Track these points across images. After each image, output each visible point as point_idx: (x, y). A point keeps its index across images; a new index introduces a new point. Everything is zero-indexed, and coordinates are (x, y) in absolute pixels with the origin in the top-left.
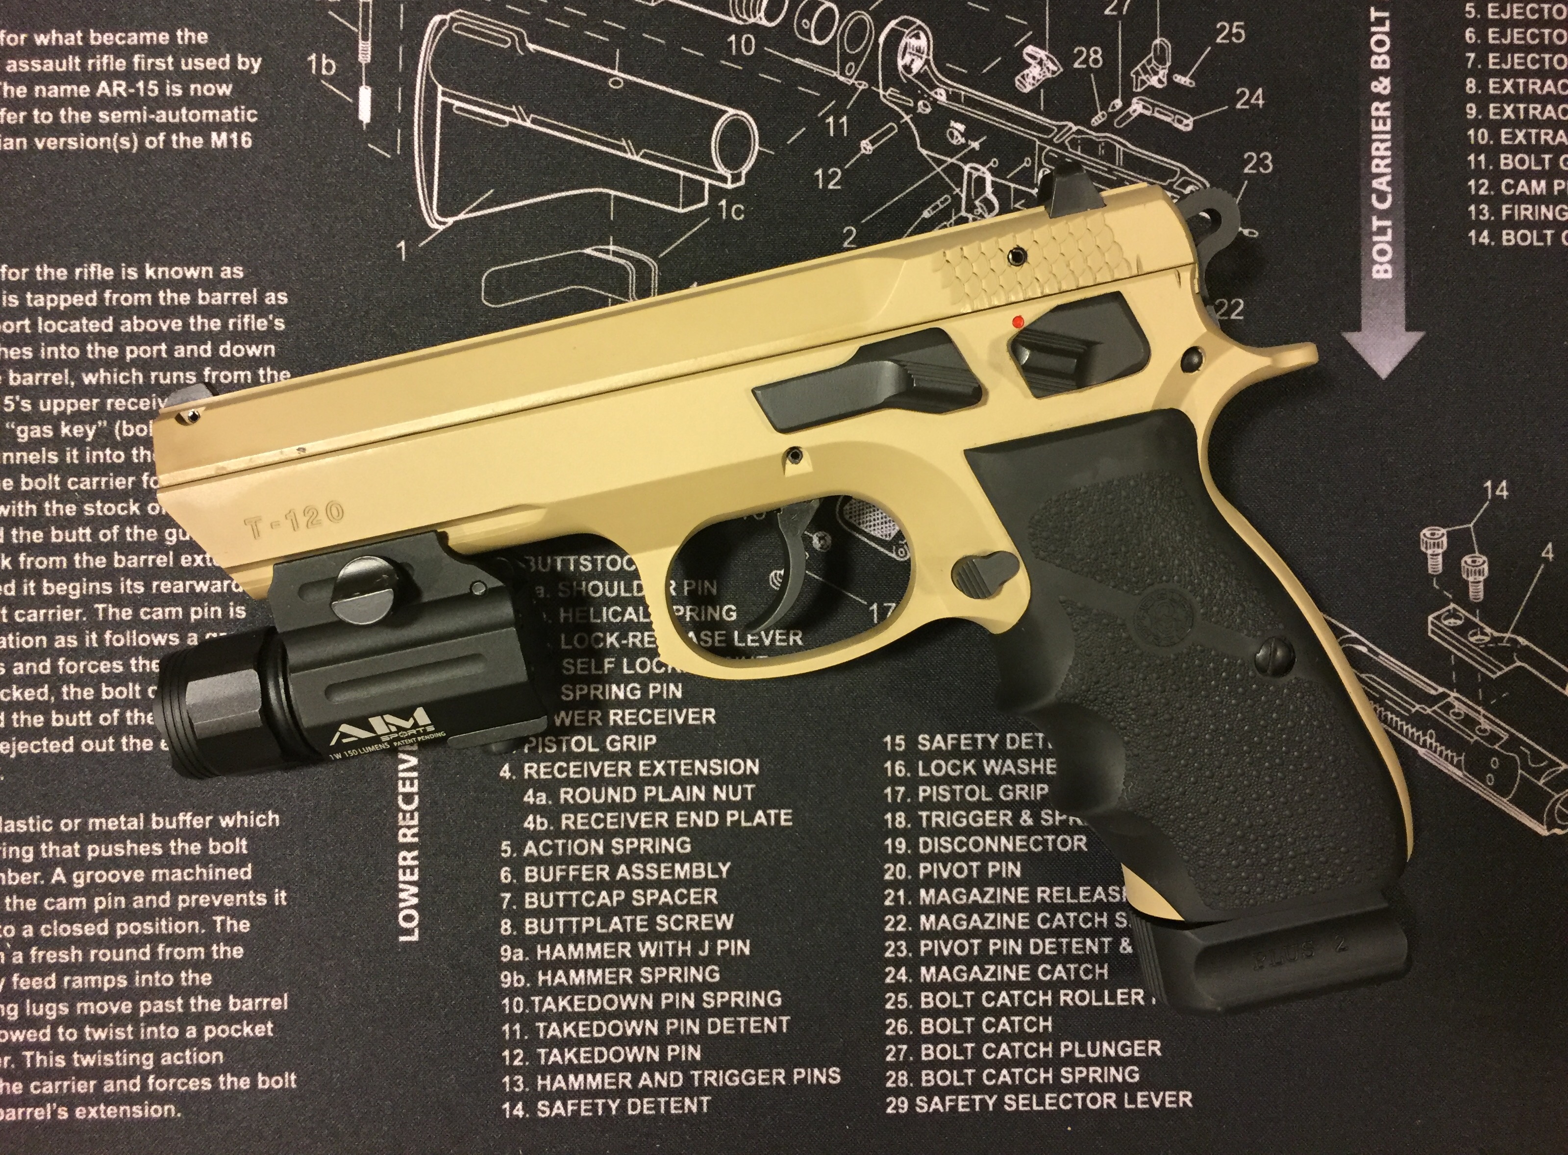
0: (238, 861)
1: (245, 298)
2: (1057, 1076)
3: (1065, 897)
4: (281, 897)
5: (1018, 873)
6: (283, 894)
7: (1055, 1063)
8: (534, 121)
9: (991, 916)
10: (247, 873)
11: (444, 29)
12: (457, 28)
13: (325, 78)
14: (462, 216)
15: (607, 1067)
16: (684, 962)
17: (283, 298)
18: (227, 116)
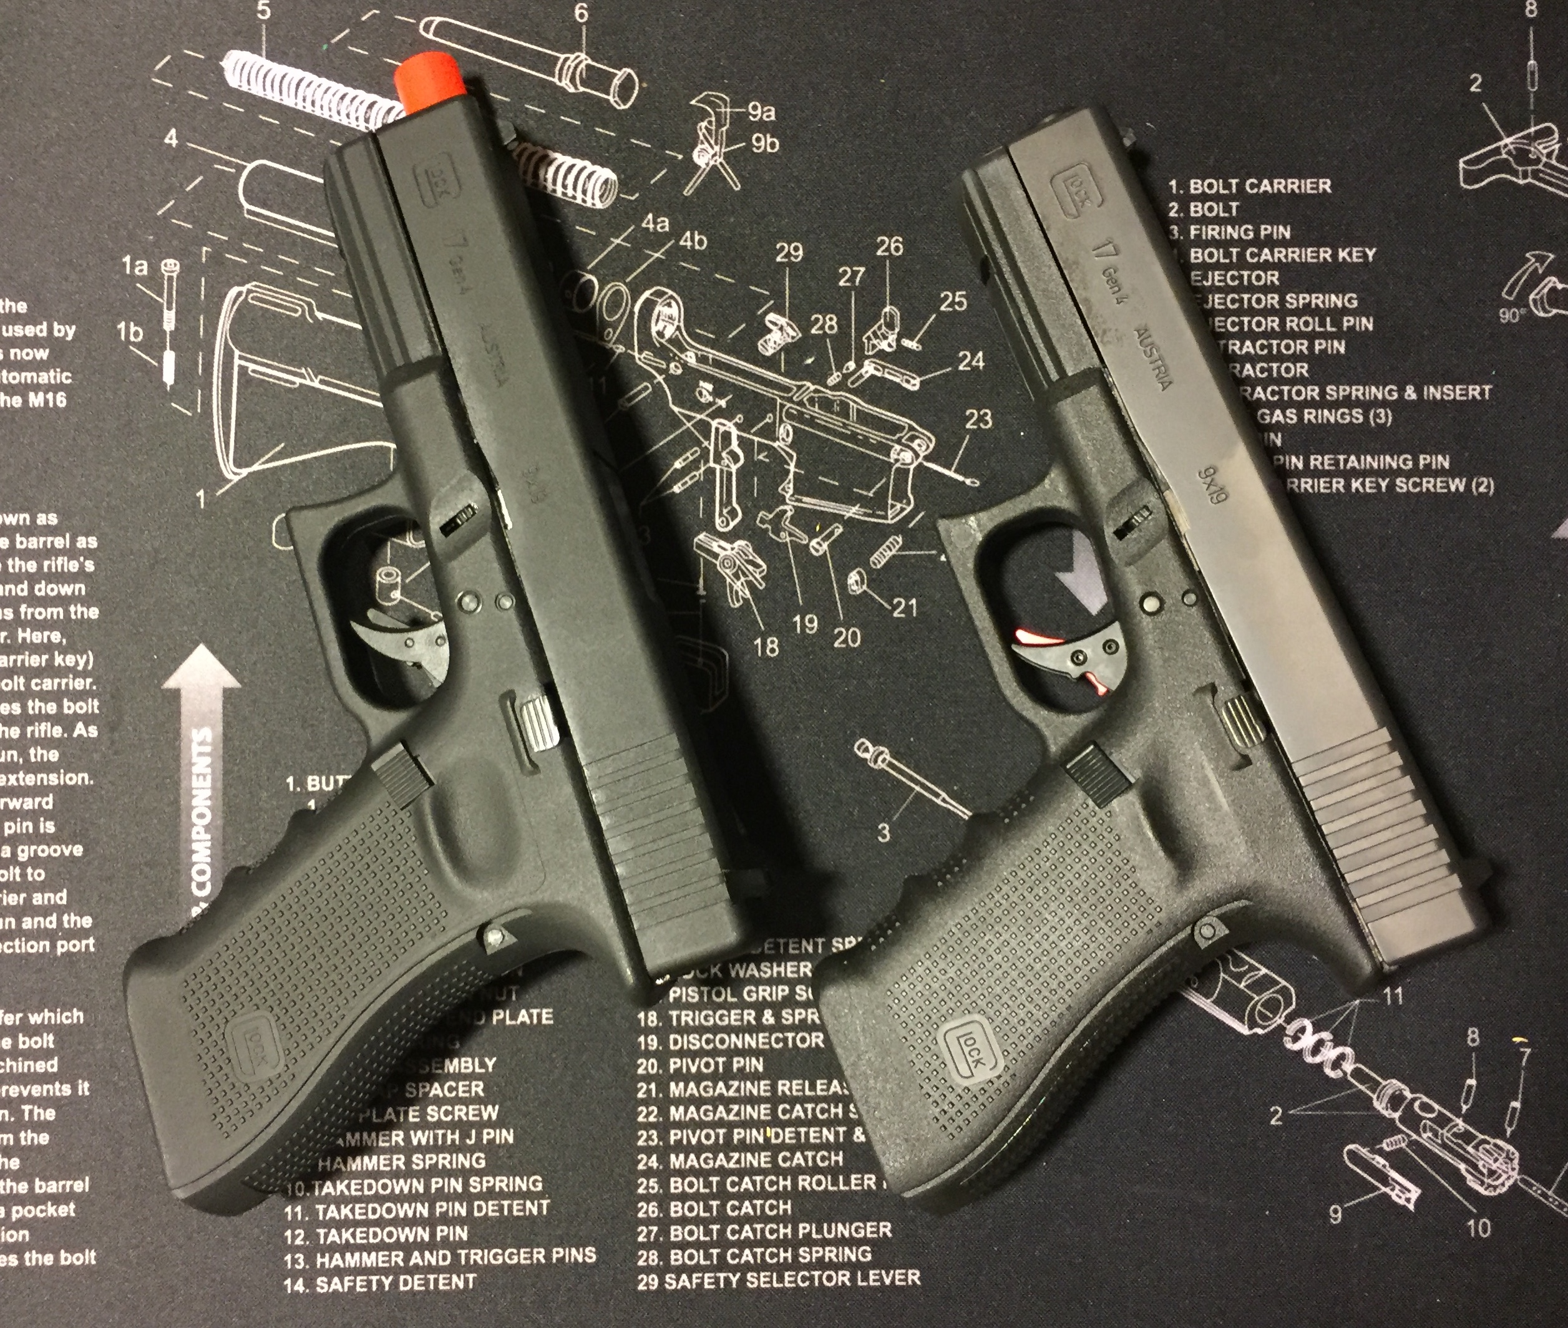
0: (44, 1054)
1: (59, 542)
2: (796, 1256)
3: (803, 1090)
4: (84, 1087)
5: (761, 1068)
6: (86, 1085)
7: (793, 1243)
8: (322, 382)
9: (736, 1108)
10: (52, 1066)
11: (241, 299)
12: (253, 299)
13: (134, 344)
14: (256, 467)
15: (381, 1247)
16: (454, 1149)
17: (93, 542)
18: (44, 378)
